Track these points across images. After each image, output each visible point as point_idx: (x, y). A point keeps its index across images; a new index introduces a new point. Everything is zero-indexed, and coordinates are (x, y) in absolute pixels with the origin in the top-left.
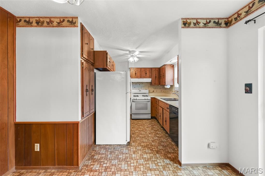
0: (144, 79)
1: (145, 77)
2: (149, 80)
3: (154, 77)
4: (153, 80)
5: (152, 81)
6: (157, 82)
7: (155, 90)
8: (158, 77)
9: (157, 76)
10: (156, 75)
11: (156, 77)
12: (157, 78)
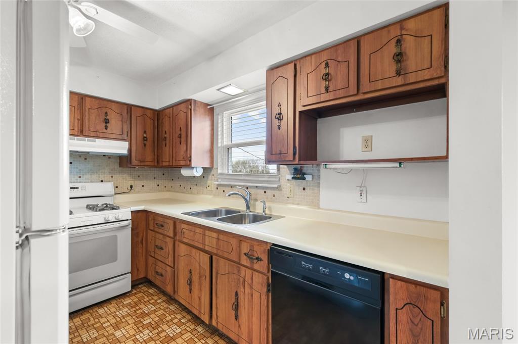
0: (97, 140)
1: (101, 135)
2: (120, 148)
3: (140, 139)
4: (134, 149)
5: (130, 150)
6: (149, 158)
7: (138, 184)
8: (151, 139)
9: (149, 135)
10: (145, 132)
11: (145, 139)
12: (149, 143)
